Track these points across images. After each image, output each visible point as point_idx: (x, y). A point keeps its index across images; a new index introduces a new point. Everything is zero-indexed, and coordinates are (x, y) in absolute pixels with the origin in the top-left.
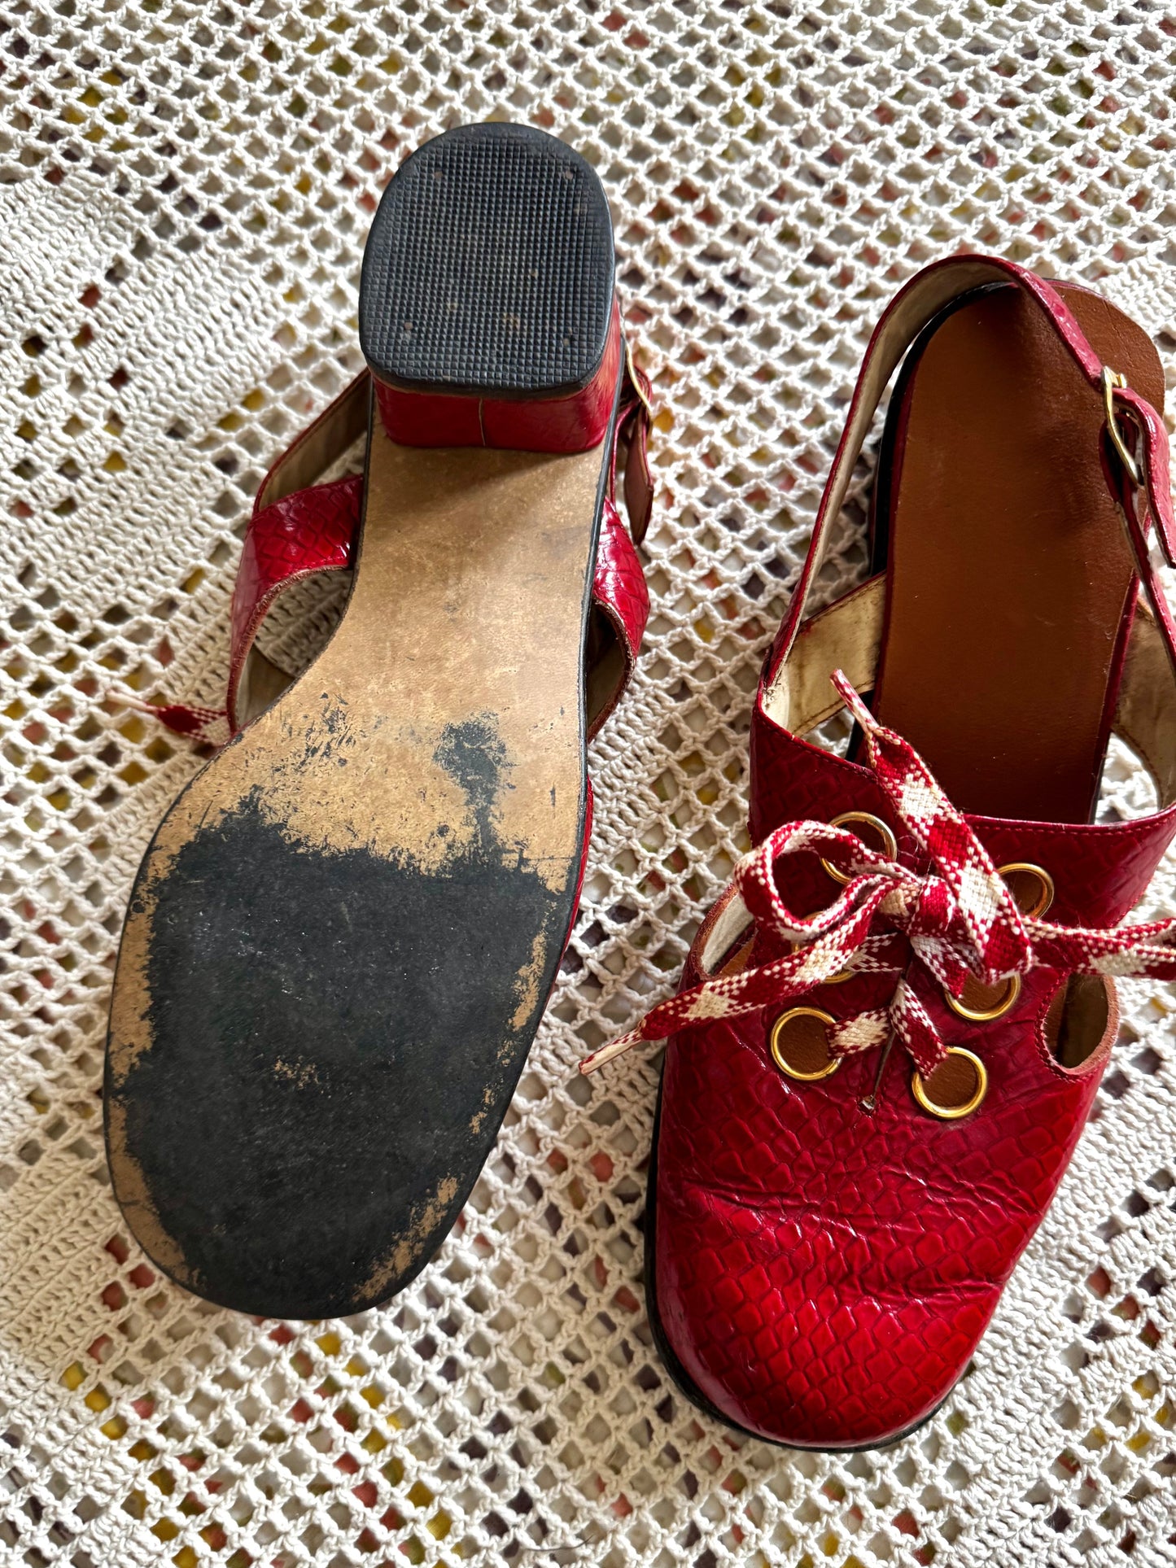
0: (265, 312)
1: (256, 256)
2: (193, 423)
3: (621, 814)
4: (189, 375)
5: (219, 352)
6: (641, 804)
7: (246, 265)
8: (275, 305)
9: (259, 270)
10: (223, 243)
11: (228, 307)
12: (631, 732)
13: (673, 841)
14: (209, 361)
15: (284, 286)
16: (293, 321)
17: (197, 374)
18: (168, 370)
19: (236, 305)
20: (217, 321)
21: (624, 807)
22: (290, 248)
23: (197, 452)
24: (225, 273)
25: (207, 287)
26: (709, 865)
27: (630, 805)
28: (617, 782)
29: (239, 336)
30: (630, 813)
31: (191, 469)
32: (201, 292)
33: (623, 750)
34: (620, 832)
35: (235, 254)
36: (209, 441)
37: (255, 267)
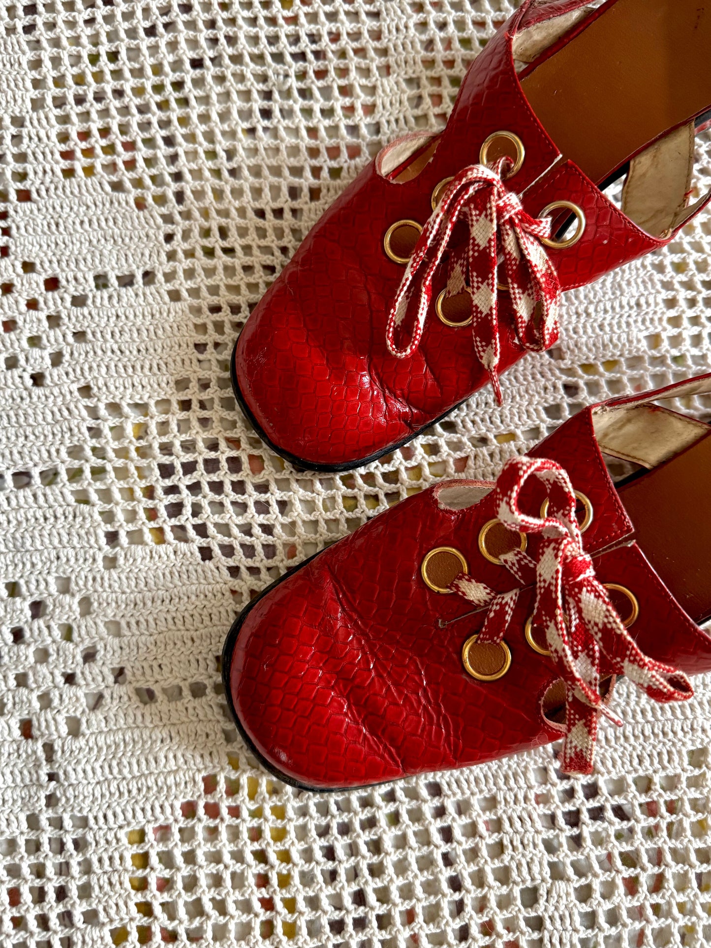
0: (652, 320)
1: (667, 286)
2: (568, 356)
3: (659, 754)
4: (584, 327)
5: (610, 325)
6: (676, 757)
7: (659, 286)
8: (660, 319)
9: (665, 294)
10: (654, 266)
11: (633, 303)
12: (698, 710)
13: (680, 793)
14: (601, 327)
15: (672, 313)
16: (664, 336)
17: (589, 330)
18: (574, 318)
19: (638, 305)
20: (622, 307)
21: (665, 752)
22: (690, 294)
23: (557, 372)
24: (644, 282)
25: (629, 283)
26: (692, 823)
27: (669, 753)
28: (671, 735)
29: (628, 324)
30: (665, 757)
31: (548, 380)
32: (624, 284)
33: (686, 718)
34: (652, 764)
35: (657, 277)
36: (569, 372)
37: (663, 291)
